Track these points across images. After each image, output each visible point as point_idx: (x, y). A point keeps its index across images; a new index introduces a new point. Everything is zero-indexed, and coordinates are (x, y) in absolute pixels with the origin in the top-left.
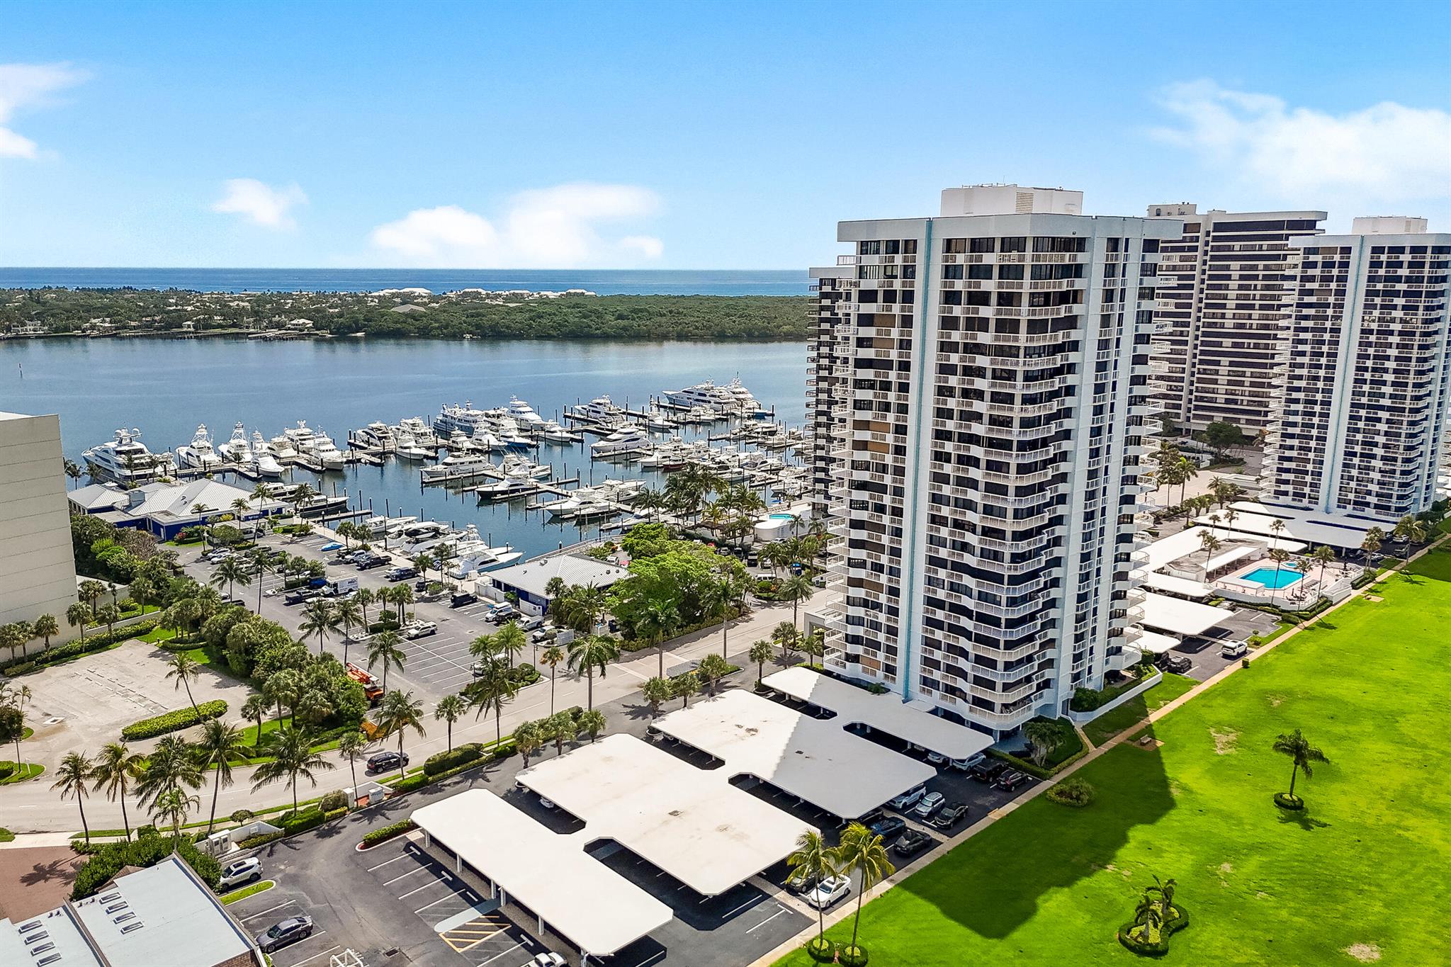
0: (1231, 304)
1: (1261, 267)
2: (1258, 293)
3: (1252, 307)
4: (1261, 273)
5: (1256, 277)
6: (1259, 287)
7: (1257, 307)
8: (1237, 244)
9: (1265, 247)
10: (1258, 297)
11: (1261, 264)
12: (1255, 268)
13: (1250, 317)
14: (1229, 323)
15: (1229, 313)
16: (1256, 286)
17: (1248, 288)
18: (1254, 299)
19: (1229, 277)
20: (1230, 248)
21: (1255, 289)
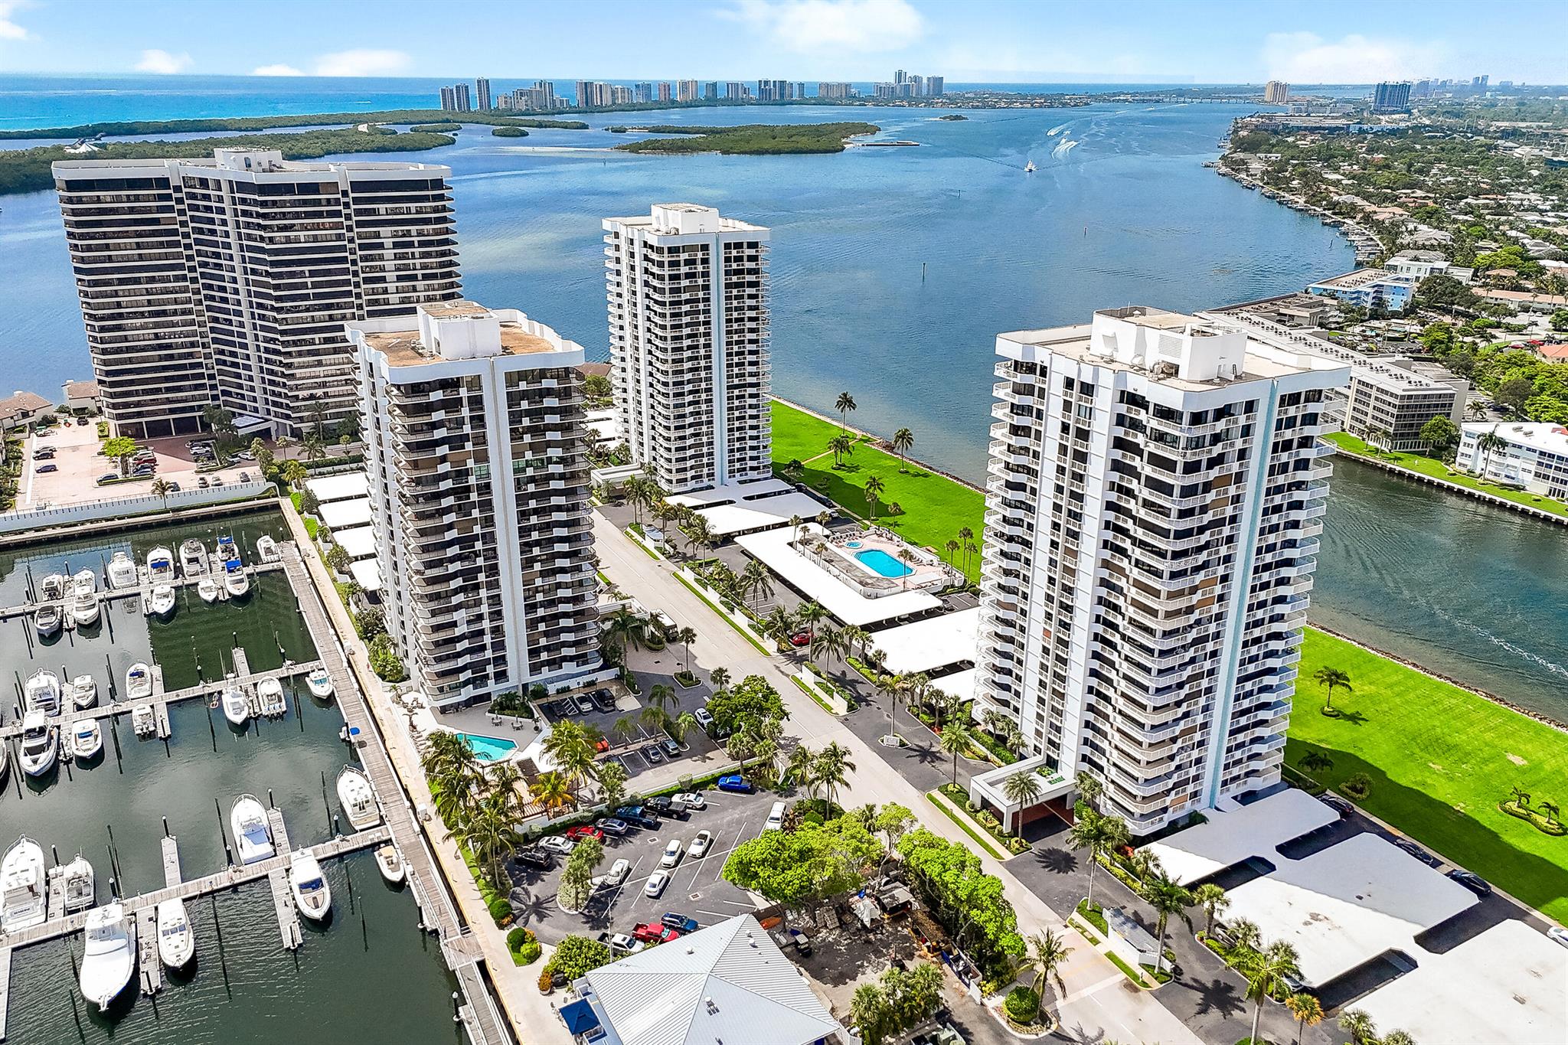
0: (391, 276)
1: (414, 233)
2: (417, 262)
3: (414, 278)
4: (416, 239)
5: (411, 245)
6: (417, 255)
7: (420, 277)
8: (382, 207)
9: (413, 210)
10: (418, 267)
11: (413, 229)
12: (408, 234)
13: (414, 289)
14: (394, 298)
15: (391, 287)
16: (413, 253)
17: (403, 256)
18: (414, 269)
19: (381, 246)
20: (373, 212)
21: (414, 257)
